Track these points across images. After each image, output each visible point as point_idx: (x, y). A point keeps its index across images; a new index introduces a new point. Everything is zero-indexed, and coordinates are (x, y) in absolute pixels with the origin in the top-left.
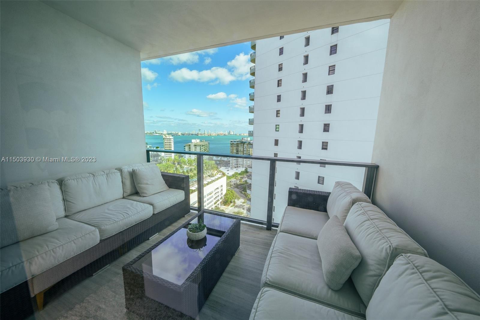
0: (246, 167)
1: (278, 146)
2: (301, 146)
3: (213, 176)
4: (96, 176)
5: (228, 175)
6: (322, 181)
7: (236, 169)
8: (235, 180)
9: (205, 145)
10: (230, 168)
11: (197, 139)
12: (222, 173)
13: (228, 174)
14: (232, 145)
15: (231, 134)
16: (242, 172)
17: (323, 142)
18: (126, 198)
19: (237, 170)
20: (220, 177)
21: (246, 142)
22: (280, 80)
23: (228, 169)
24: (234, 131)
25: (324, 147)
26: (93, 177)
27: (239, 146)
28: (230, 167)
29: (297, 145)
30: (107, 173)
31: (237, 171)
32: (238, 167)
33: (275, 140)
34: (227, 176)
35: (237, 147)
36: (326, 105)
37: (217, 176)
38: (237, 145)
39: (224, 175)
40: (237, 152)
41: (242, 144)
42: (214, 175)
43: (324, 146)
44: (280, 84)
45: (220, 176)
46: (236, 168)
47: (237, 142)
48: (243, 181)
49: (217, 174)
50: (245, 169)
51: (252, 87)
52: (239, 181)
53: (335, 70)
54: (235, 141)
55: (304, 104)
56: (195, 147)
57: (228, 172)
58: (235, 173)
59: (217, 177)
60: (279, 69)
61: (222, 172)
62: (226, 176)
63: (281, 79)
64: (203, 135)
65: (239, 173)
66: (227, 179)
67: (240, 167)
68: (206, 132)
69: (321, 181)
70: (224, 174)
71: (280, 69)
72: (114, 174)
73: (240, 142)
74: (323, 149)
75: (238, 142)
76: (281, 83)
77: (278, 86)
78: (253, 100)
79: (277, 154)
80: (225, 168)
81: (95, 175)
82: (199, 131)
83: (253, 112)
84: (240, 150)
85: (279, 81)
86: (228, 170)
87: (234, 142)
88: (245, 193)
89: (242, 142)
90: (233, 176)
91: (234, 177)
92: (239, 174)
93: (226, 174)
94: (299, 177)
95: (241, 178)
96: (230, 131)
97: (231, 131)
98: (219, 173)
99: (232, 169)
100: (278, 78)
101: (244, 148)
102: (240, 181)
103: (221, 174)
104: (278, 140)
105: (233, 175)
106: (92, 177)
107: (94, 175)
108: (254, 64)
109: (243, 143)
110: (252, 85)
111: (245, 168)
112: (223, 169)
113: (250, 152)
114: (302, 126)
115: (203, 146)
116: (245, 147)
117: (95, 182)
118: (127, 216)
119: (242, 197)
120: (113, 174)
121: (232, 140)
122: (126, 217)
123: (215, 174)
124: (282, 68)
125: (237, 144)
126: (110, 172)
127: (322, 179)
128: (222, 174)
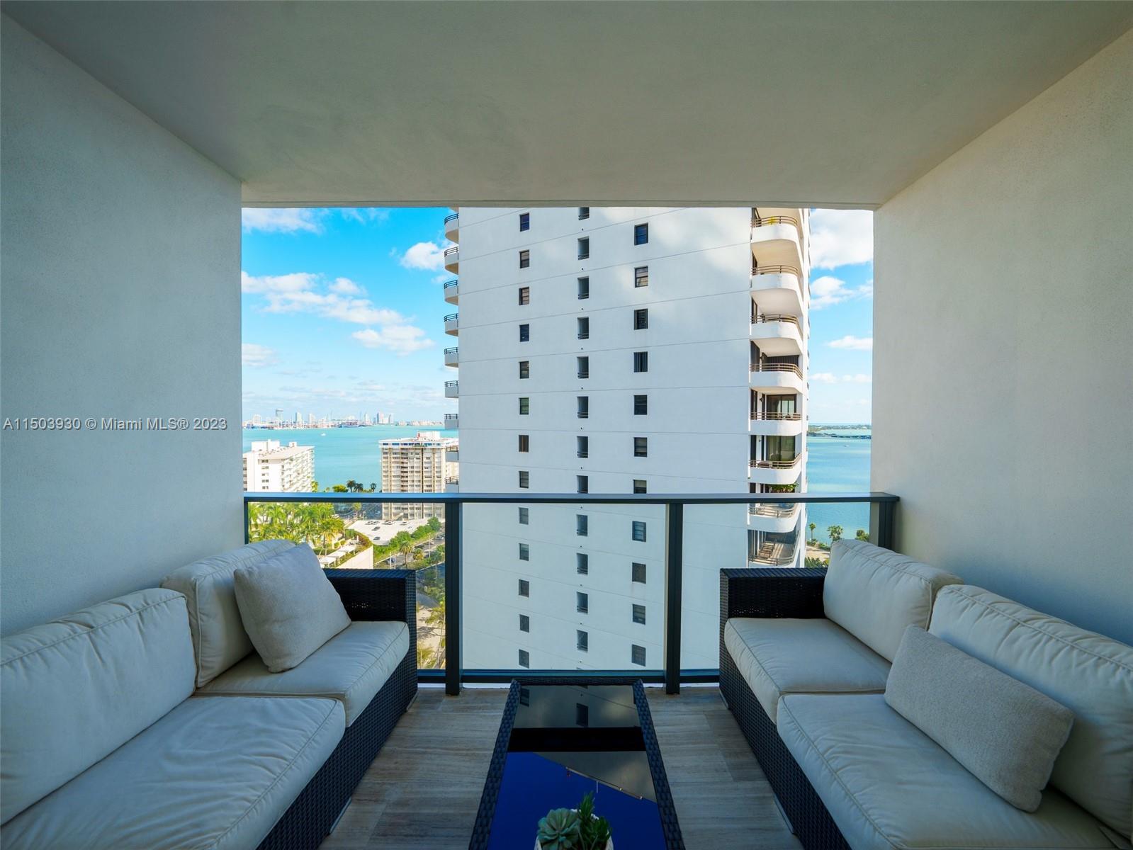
0: (430, 515)
1: (528, 451)
2: (587, 451)
3: (329, 552)
4: (102, 628)
5: (378, 543)
6: (642, 533)
7: (401, 522)
8: (399, 554)
9: (297, 459)
10: (382, 522)
11: (269, 440)
12: (360, 540)
13: (378, 538)
14: (386, 453)
15: (381, 422)
16: (419, 528)
17: (635, 439)
18: (208, 689)
19: (404, 524)
20: (352, 552)
21: (430, 444)
22: (524, 289)
23: (377, 525)
24: (392, 414)
25: (640, 450)
26: (88, 633)
27: (410, 455)
28: (381, 518)
29: (575, 447)
30: (140, 607)
31: (403, 529)
32: (406, 516)
33: (520, 437)
34: (374, 545)
35: (402, 458)
36: (635, 354)
37: (342, 549)
38: (402, 453)
39: (364, 544)
40: (402, 472)
41: (417, 451)
42: (333, 548)
43: (638, 447)
44: (524, 299)
45: (352, 548)
46: (400, 519)
47: (402, 444)
48: (424, 554)
49: (342, 543)
50: (430, 522)
51: (453, 300)
52: (412, 557)
53: (647, 276)
54: (396, 441)
55: (585, 348)
56: (265, 465)
57: (377, 533)
58: (398, 534)
59: (344, 554)
60: (521, 261)
61: (359, 534)
62: (372, 547)
63: (527, 286)
64: (291, 428)
65: (411, 533)
66: (375, 555)
67: (412, 515)
68: (299, 419)
69: (639, 533)
70: (364, 542)
71: (524, 263)
72: (166, 604)
73: (410, 444)
74: (637, 454)
75: (406, 444)
76: (528, 296)
77: (521, 303)
78: (455, 333)
79: (528, 472)
80: (367, 522)
81: (94, 625)
82: (277, 415)
83: (456, 365)
84: (413, 467)
85: (523, 291)
86: (376, 529)
87: (393, 444)
88: (432, 591)
89: (418, 444)
90: (393, 543)
91: (396, 546)
92: (412, 536)
93: (371, 539)
94: (587, 530)
95: (418, 547)
96: (378, 415)
97: (381, 415)
98: (350, 541)
99: (388, 523)
100: (520, 283)
101: (425, 460)
102: (414, 559)
103: (353, 542)
104: (528, 436)
105: (392, 540)
106: (86, 636)
107: (92, 627)
108: (457, 245)
109: (421, 448)
110: (449, 296)
111: (429, 518)
112: (360, 526)
113: (440, 472)
114: (584, 402)
115: (292, 460)
116: (427, 458)
117: (100, 657)
118: (281, 767)
119: (422, 605)
120: (164, 605)
121: (385, 441)
122: (278, 770)
123: (336, 545)
124: (528, 260)
125: (404, 452)
126: (149, 602)
127: (642, 529)
128: (358, 540)
